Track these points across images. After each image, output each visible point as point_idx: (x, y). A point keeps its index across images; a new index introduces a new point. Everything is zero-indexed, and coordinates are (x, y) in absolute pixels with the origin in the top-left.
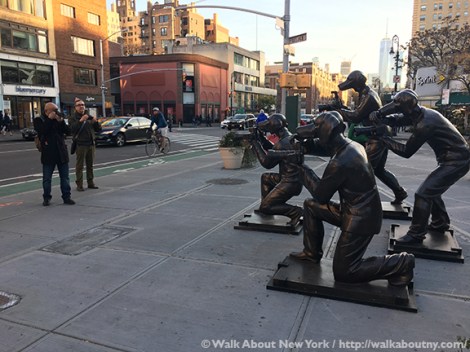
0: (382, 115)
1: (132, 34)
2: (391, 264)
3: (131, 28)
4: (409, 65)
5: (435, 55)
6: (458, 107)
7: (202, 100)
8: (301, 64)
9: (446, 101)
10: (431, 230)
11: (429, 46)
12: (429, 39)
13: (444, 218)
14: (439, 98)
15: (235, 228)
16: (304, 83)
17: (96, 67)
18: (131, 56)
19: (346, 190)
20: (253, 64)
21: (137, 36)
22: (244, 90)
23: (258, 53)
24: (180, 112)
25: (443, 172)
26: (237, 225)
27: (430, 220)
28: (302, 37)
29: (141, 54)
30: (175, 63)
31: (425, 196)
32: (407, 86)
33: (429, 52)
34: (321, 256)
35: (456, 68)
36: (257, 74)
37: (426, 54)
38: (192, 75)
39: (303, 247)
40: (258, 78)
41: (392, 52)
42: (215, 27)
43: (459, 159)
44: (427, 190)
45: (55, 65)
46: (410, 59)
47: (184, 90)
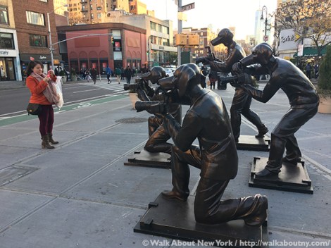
0: (243, 66)
1: (76, 9)
2: (247, 206)
3: (75, 5)
4: (275, 28)
5: (293, 21)
6: (309, 58)
7: (128, 56)
8: (199, 29)
9: (300, 54)
10: (285, 161)
11: (289, 14)
12: (289, 9)
13: (296, 152)
14: (296, 51)
15: (125, 164)
16: (194, 42)
17: (45, 33)
18: (74, 25)
19: (204, 139)
20: (164, 29)
21: (79, 11)
22: (158, 49)
23: (168, 21)
24: (112, 66)
25: (295, 115)
26: (127, 162)
27: (285, 155)
28: (191, 6)
29: (82, 24)
30: (106, 30)
31: (280, 136)
32: (274, 44)
33: (289, 19)
34: (188, 195)
35: (307, 29)
36: (167, 37)
37: (287, 20)
38: (120, 38)
39: (173, 187)
40: (168, 40)
41: (262, 18)
42: (136, 3)
43: (308, 103)
44: (281, 130)
45: (14, 32)
46: (276, 24)
47: (114, 50)
